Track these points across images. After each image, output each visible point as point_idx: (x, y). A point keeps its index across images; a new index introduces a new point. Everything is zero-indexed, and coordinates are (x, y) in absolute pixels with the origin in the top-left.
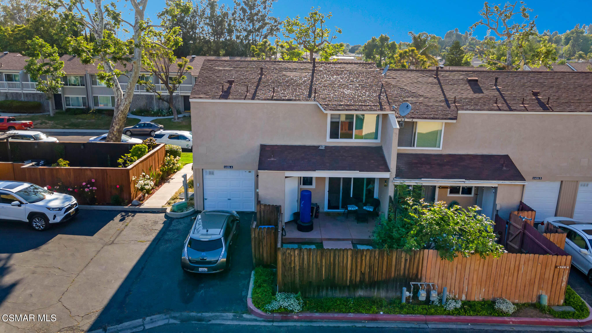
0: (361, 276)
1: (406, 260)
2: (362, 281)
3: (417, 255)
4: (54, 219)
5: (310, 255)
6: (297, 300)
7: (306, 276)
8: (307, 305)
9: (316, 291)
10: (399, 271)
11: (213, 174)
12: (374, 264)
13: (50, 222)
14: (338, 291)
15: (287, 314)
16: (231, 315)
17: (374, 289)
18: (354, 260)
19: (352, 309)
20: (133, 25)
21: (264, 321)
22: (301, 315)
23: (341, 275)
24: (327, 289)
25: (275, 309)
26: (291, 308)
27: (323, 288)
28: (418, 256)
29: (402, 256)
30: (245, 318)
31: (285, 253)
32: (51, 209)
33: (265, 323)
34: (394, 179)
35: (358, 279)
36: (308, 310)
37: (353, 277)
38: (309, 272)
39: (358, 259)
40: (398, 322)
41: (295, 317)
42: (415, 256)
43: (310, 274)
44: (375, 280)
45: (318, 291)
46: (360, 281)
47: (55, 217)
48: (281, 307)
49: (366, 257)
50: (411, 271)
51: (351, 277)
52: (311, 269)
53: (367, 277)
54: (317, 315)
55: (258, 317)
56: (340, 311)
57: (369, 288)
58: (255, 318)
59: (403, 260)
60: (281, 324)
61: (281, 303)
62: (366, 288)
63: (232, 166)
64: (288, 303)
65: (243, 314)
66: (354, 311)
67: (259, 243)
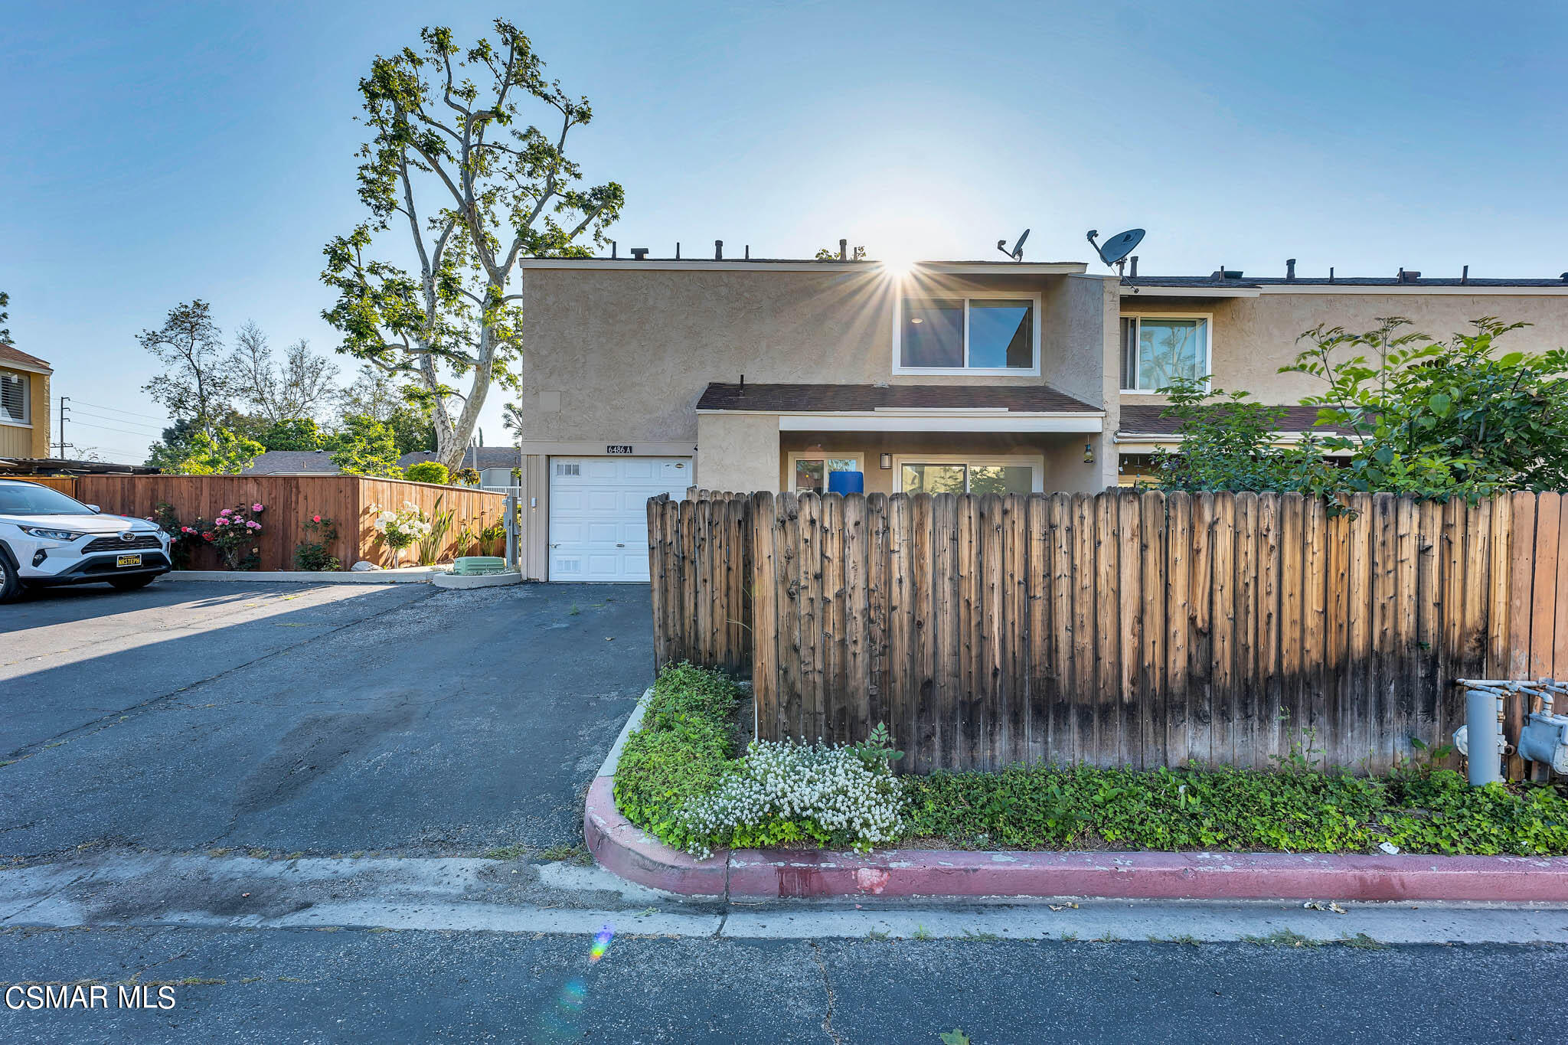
0: (1193, 650)
1: (1423, 551)
2: (1200, 677)
3: (1476, 524)
4: (36, 563)
5: (921, 525)
6: (866, 768)
7: (901, 645)
8: (930, 806)
9: (959, 738)
10: (1390, 613)
11: (577, 472)
12: (1256, 578)
13: (21, 573)
14: (1074, 735)
15: (814, 856)
16: (462, 869)
17: (1265, 720)
18: (1152, 556)
19: (1207, 823)
20: (483, 301)
21: (667, 906)
22: (904, 865)
23: (1085, 640)
24: (1016, 720)
25: (738, 820)
26: (841, 818)
27: (994, 716)
28: (1482, 527)
29: (1401, 532)
30: (546, 889)
31: (793, 518)
32: (32, 531)
33: (670, 918)
34: (1115, 434)
35: (1178, 662)
36: (938, 835)
37: (1153, 655)
38: (920, 624)
39: (1175, 545)
40: (1531, 905)
41: (868, 876)
42: (1470, 530)
43: (927, 637)
44: (1266, 669)
45: (971, 734)
46: (1190, 675)
47: (41, 555)
48: (775, 809)
49: (1212, 533)
50: (1456, 616)
51: (1140, 653)
52: (927, 607)
53: (1223, 648)
54: (1001, 861)
55: (631, 878)
56: (1136, 841)
57: (1237, 715)
58: (613, 888)
59: (1409, 550)
60: (776, 927)
61: (775, 785)
62: (1225, 716)
63: (630, 447)
64: (820, 786)
65: (546, 861)
66: (1221, 836)
67: (681, 570)
